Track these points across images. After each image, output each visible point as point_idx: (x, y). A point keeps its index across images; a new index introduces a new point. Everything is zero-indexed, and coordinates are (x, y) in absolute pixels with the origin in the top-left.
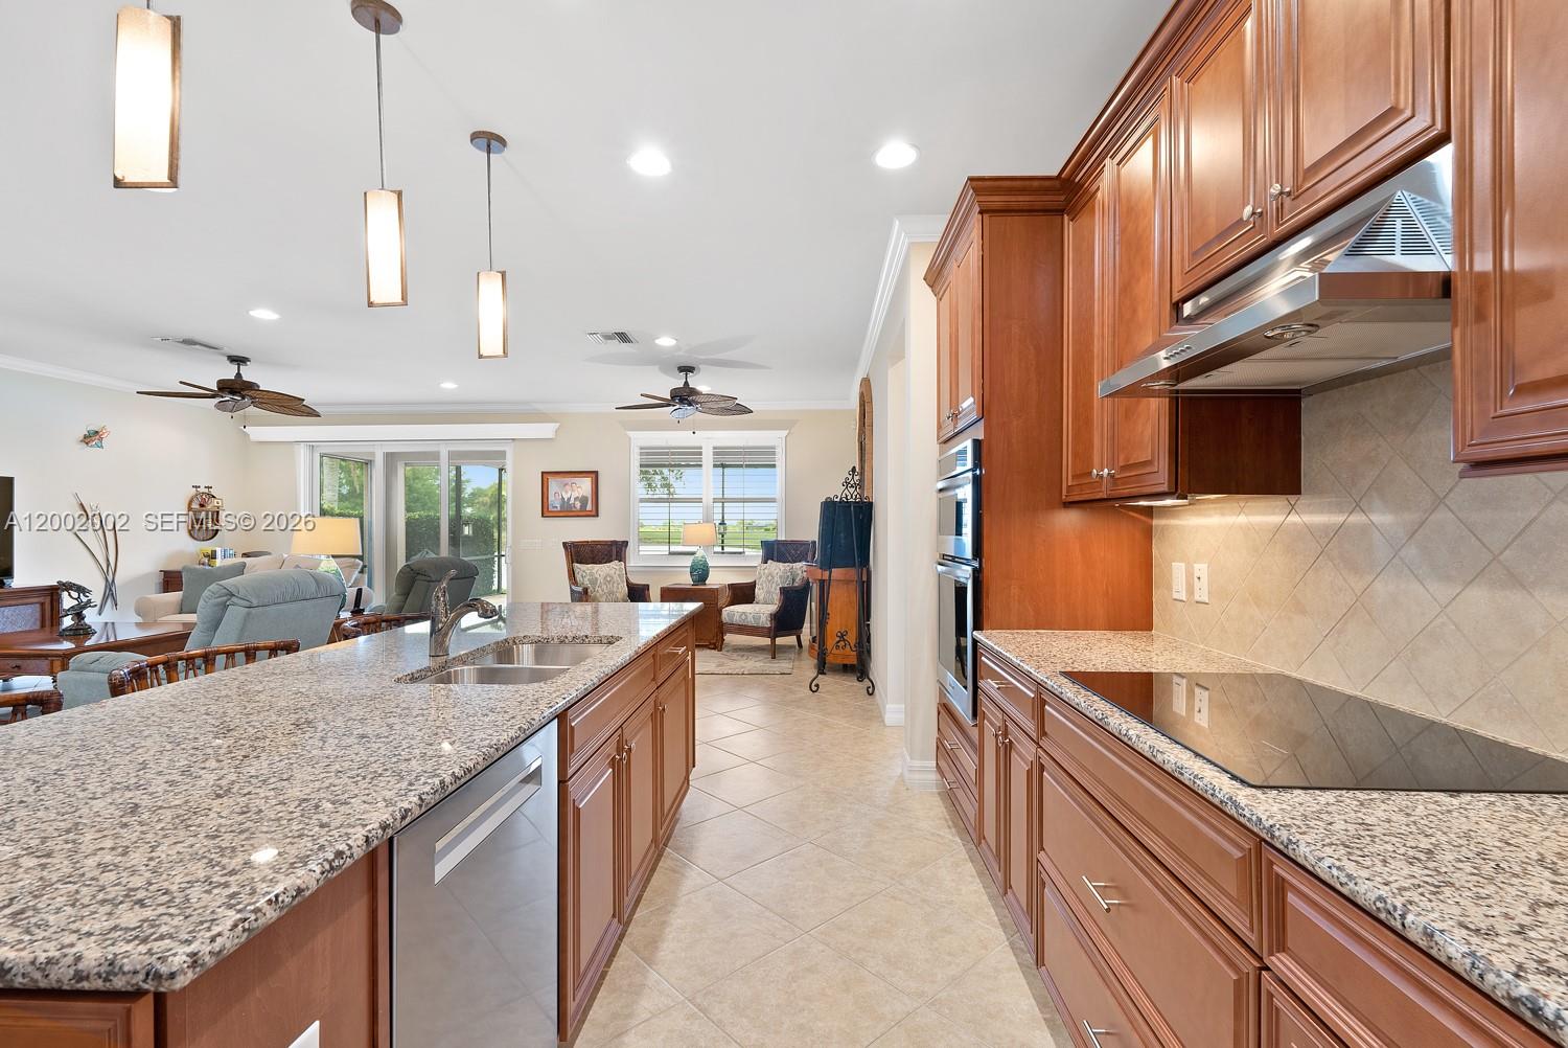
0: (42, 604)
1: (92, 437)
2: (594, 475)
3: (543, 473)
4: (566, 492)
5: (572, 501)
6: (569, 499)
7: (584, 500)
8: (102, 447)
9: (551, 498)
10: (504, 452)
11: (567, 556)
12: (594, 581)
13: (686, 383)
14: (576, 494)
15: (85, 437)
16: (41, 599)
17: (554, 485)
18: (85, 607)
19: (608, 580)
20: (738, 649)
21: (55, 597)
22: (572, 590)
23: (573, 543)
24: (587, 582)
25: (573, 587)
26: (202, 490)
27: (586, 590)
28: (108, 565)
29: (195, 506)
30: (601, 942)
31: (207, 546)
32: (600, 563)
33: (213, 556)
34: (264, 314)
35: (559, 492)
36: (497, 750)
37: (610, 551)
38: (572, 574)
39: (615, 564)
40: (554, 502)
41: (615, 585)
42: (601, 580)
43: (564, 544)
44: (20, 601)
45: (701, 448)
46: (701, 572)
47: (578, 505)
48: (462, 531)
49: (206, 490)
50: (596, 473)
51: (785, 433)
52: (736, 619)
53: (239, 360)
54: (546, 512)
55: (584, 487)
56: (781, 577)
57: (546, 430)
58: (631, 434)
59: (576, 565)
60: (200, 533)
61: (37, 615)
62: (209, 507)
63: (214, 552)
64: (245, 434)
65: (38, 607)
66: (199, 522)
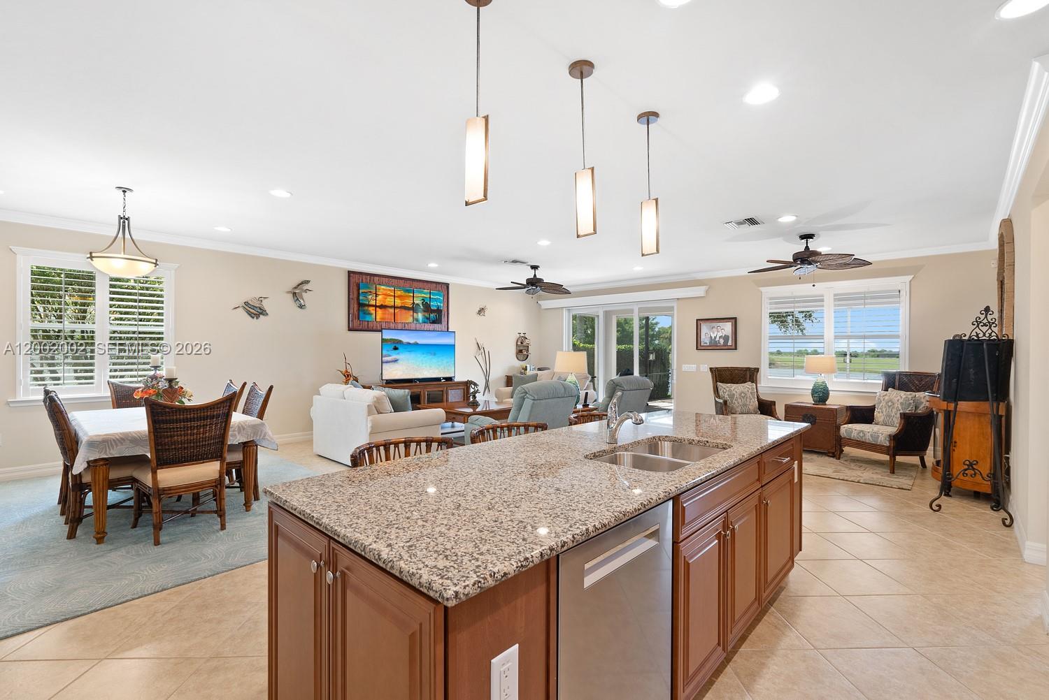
1: (481, 311)
2: (734, 320)
3: (697, 320)
4: (714, 333)
5: (717, 339)
6: (715, 338)
7: (726, 338)
8: (485, 316)
9: (703, 337)
10: (673, 307)
11: (713, 377)
12: (732, 396)
13: (807, 248)
14: (720, 334)
15: (479, 311)
16: (463, 387)
17: (705, 328)
18: (476, 393)
19: (743, 395)
20: (856, 460)
21: (467, 387)
22: (716, 401)
23: (717, 368)
24: (726, 396)
25: (717, 399)
26: (522, 335)
27: (725, 402)
28: (487, 372)
29: (519, 343)
30: (707, 660)
31: (523, 364)
32: (737, 383)
33: (526, 369)
34: (544, 243)
35: (708, 333)
36: (624, 515)
37: (745, 375)
38: (716, 390)
39: (748, 385)
40: (705, 340)
41: (748, 400)
42: (737, 395)
43: (711, 369)
44: (457, 387)
45: (823, 296)
46: (821, 394)
47: (722, 341)
48: (649, 357)
49: (523, 335)
50: (735, 319)
51: (911, 277)
52: (854, 435)
53: (535, 268)
54: (699, 346)
55: (727, 328)
56: (902, 404)
57: (699, 291)
58: (763, 289)
59: (719, 384)
60: (521, 357)
61: (462, 395)
62: (524, 344)
63: (526, 367)
64: (540, 305)
65: (462, 390)
66: (521, 351)
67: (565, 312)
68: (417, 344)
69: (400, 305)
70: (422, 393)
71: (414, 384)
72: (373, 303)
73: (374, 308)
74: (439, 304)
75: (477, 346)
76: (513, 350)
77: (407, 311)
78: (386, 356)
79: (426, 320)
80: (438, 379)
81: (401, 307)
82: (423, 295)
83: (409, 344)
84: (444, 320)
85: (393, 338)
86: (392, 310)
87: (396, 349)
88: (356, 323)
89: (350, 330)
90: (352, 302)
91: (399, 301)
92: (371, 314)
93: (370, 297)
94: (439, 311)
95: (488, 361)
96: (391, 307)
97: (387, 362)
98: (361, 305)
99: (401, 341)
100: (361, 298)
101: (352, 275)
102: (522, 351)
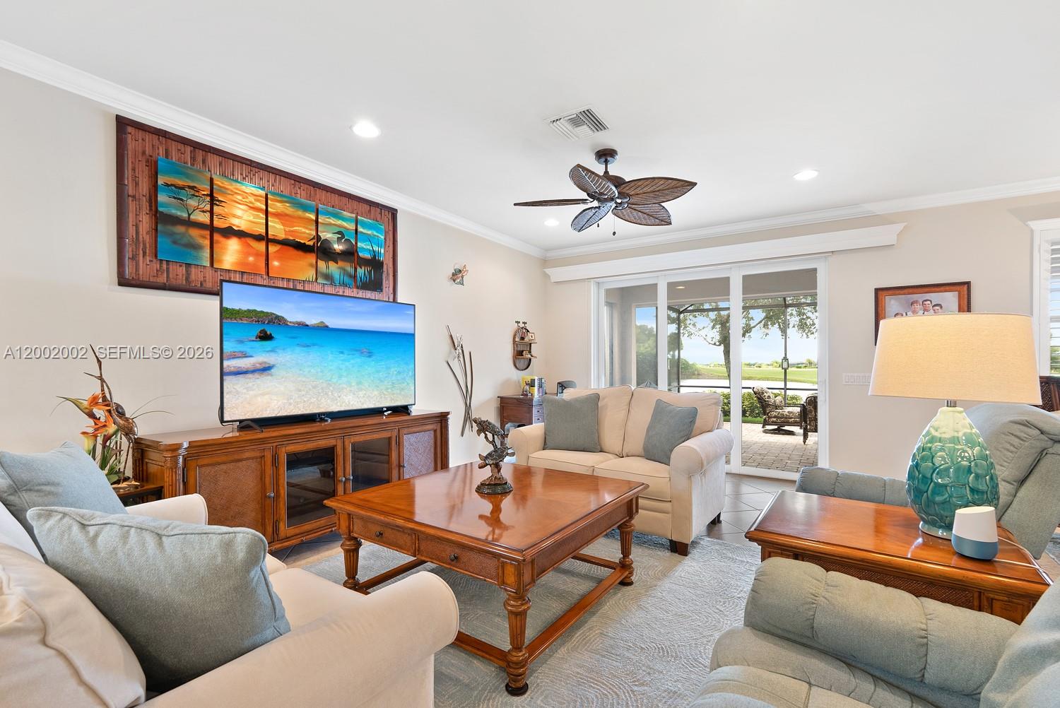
0: (435, 431)
1: (457, 275)
2: (962, 288)
3: (877, 291)
8: (463, 284)
15: (453, 275)
16: (435, 427)
17: (895, 305)
21: (443, 424)
26: (521, 325)
28: (467, 391)
29: (517, 339)
31: (526, 376)
33: (531, 384)
44: (420, 429)
49: (523, 325)
53: (607, 156)
60: (522, 364)
61: (432, 442)
62: (526, 339)
63: (533, 381)
64: (547, 276)
65: (432, 432)
66: (520, 353)
67: (593, 288)
68: (327, 327)
69: (282, 236)
70: (339, 450)
71: (316, 426)
72: (204, 218)
73: (207, 233)
74: (376, 248)
75: (449, 341)
76: (509, 351)
77: (300, 253)
78: (234, 356)
79: (347, 280)
80: (378, 412)
81: (284, 243)
82: (340, 222)
83: (303, 326)
84: (387, 284)
85: (259, 309)
86: (261, 247)
87: (265, 337)
88: (146, 267)
89: (123, 282)
90: (132, 206)
91: (279, 226)
92: (197, 247)
93: (193, 203)
94: (375, 264)
95: (469, 371)
96: (258, 238)
97: (239, 373)
98: (160, 218)
99: (277, 317)
100: (162, 198)
101: (130, 129)
102: (522, 353)
